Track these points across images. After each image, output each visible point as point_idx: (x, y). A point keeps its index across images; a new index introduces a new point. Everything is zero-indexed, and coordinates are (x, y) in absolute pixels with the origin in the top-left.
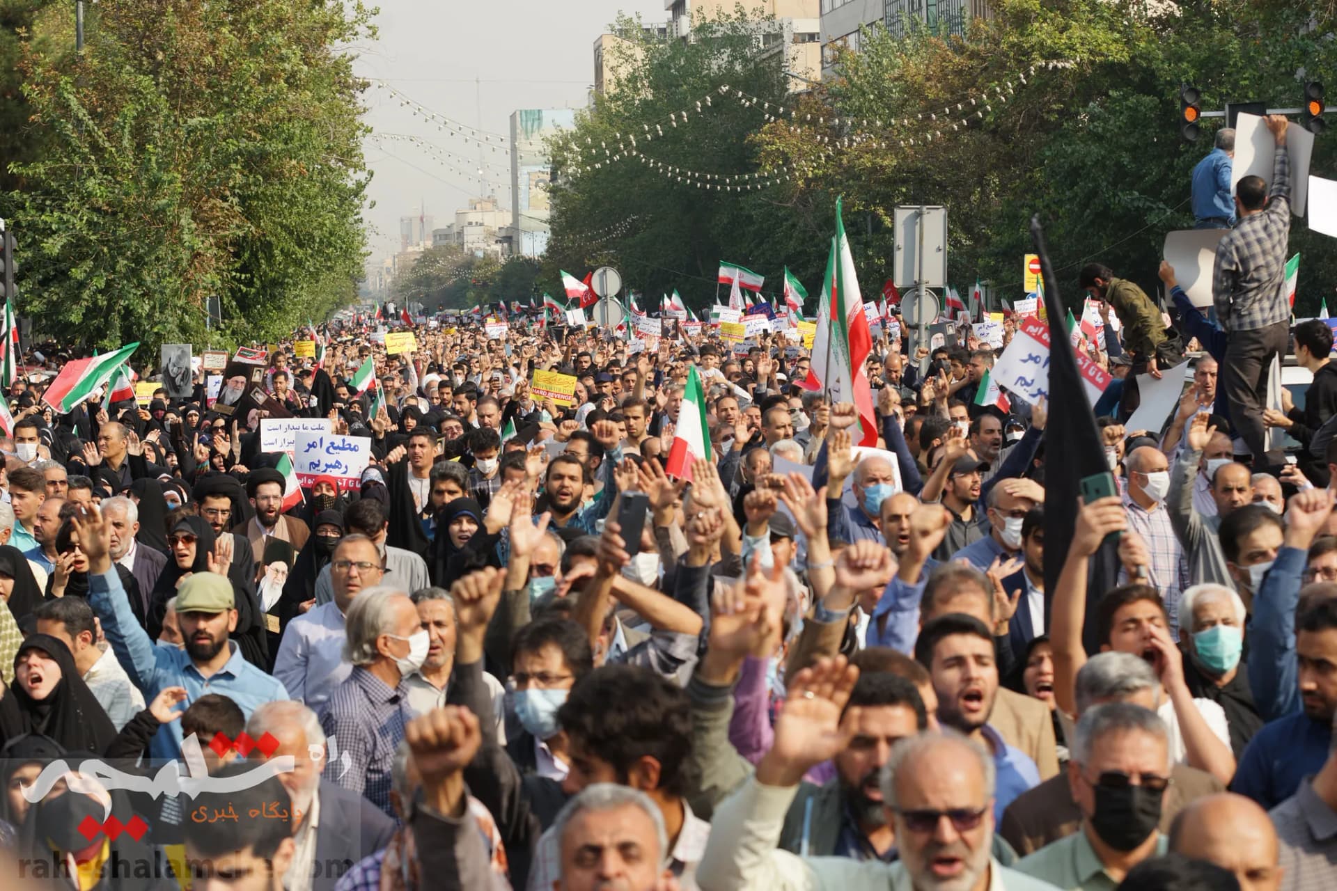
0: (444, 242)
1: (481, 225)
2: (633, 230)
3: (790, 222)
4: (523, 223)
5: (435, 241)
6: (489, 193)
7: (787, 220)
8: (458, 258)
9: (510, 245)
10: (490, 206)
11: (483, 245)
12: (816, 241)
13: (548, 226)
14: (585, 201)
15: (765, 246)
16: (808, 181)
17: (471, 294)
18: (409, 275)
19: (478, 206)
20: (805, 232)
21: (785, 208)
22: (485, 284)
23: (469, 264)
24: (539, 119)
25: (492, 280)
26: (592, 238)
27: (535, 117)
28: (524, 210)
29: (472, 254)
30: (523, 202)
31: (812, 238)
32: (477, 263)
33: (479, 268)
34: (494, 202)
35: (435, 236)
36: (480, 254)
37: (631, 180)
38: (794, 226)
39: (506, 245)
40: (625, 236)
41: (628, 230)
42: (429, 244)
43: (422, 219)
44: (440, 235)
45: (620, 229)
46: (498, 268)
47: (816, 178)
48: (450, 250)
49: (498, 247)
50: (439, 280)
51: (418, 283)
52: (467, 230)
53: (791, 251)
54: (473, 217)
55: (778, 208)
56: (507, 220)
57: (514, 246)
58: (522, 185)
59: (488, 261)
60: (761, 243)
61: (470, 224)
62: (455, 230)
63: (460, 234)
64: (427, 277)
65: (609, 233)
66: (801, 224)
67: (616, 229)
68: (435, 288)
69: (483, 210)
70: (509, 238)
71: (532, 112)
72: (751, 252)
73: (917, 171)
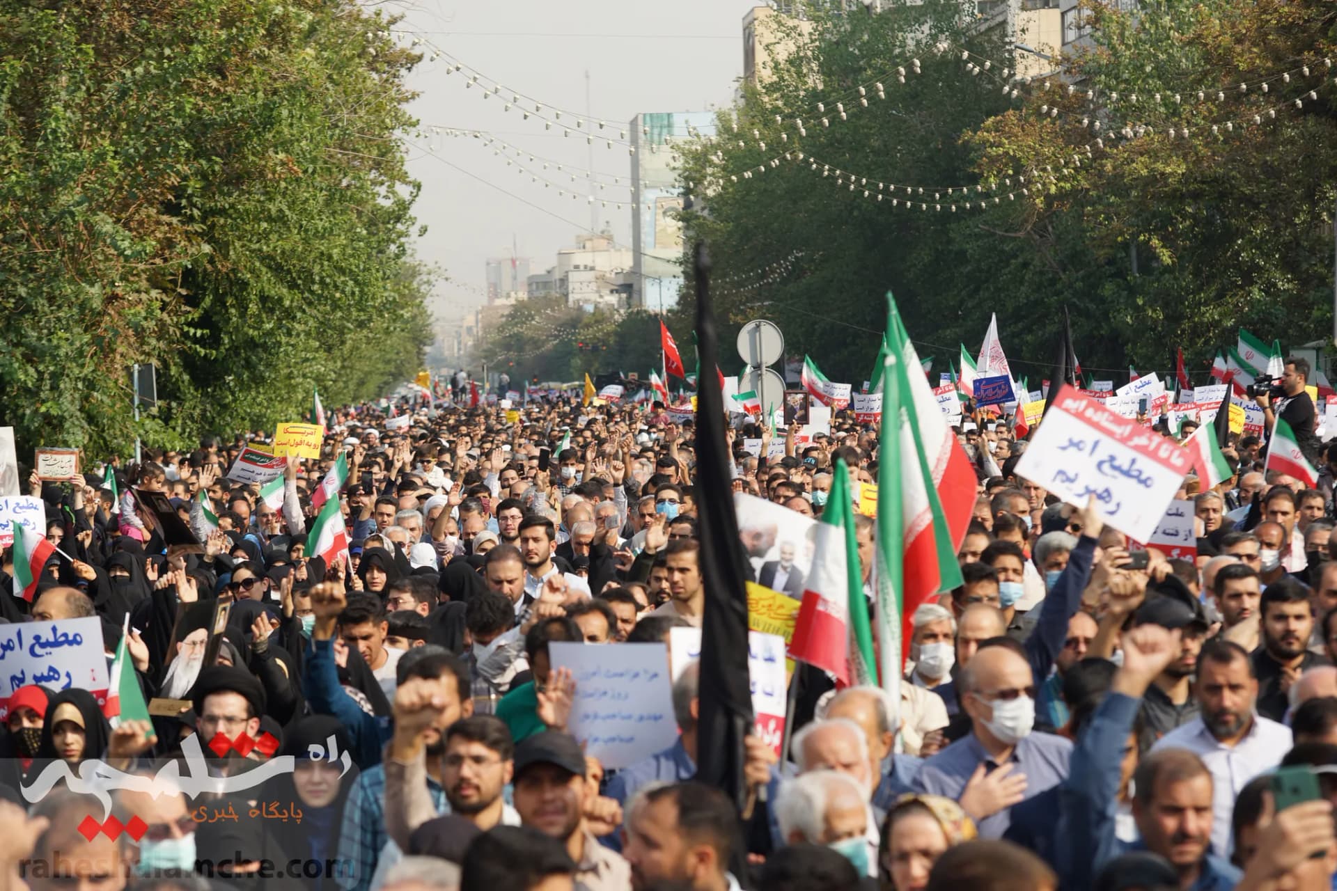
0: (542, 292)
1: (592, 269)
2: (797, 272)
3: (1020, 260)
4: (648, 266)
5: (530, 292)
6: (602, 226)
7: (1015, 257)
8: (560, 314)
9: (630, 297)
10: (603, 244)
11: (595, 297)
12: (1059, 286)
13: (678, 270)
14: (730, 234)
16: (1049, 199)
17: (577, 362)
18: (494, 336)
19: (588, 244)
20: (1042, 273)
21: (1014, 239)
22: (595, 349)
23: (576, 321)
24: (670, 126)
25: (605, 343)
26: (741, 284)
27: (664, 122)
28: (648, 249)
29: (580, 309)
30: (646, 237)
31: (1053, 282)
32: (586, 320)
33: (588, 326)
34: (610, 239)
35: (530, 285)
36: (590, 308)
37: (795, 202)
38: (1025, 265)
39: (624, 296)
40: (784, 281)
41: (790, 273)
42: (523, 295)
43: (513, 262)
44: (536, 283)
45: (780, 269)
46: (610, 328)
47: (1062, 195)
48: (548, 302)
49: (613, 299)
50: (536, 343)
51: (507, 347)
52: (574, 277)
53: (1023, 300)
54: (581, 258)
55: (1003, 240)
56: (627, 262)
57: (635, 296)
58: (646, 217)
59: (599, 317)
60: (977, 290)
61: (577, 267)
62: (557, 275)
63: (564, 281)
64: (518, 338)
65: (764, 276)
66: (1037, 262)
67: (773, 272)
68: (529, 354)
69: (594, 250)
70: (629, 287)
71: (659, 116)
72: (962, 302)
73: (1215, 180)
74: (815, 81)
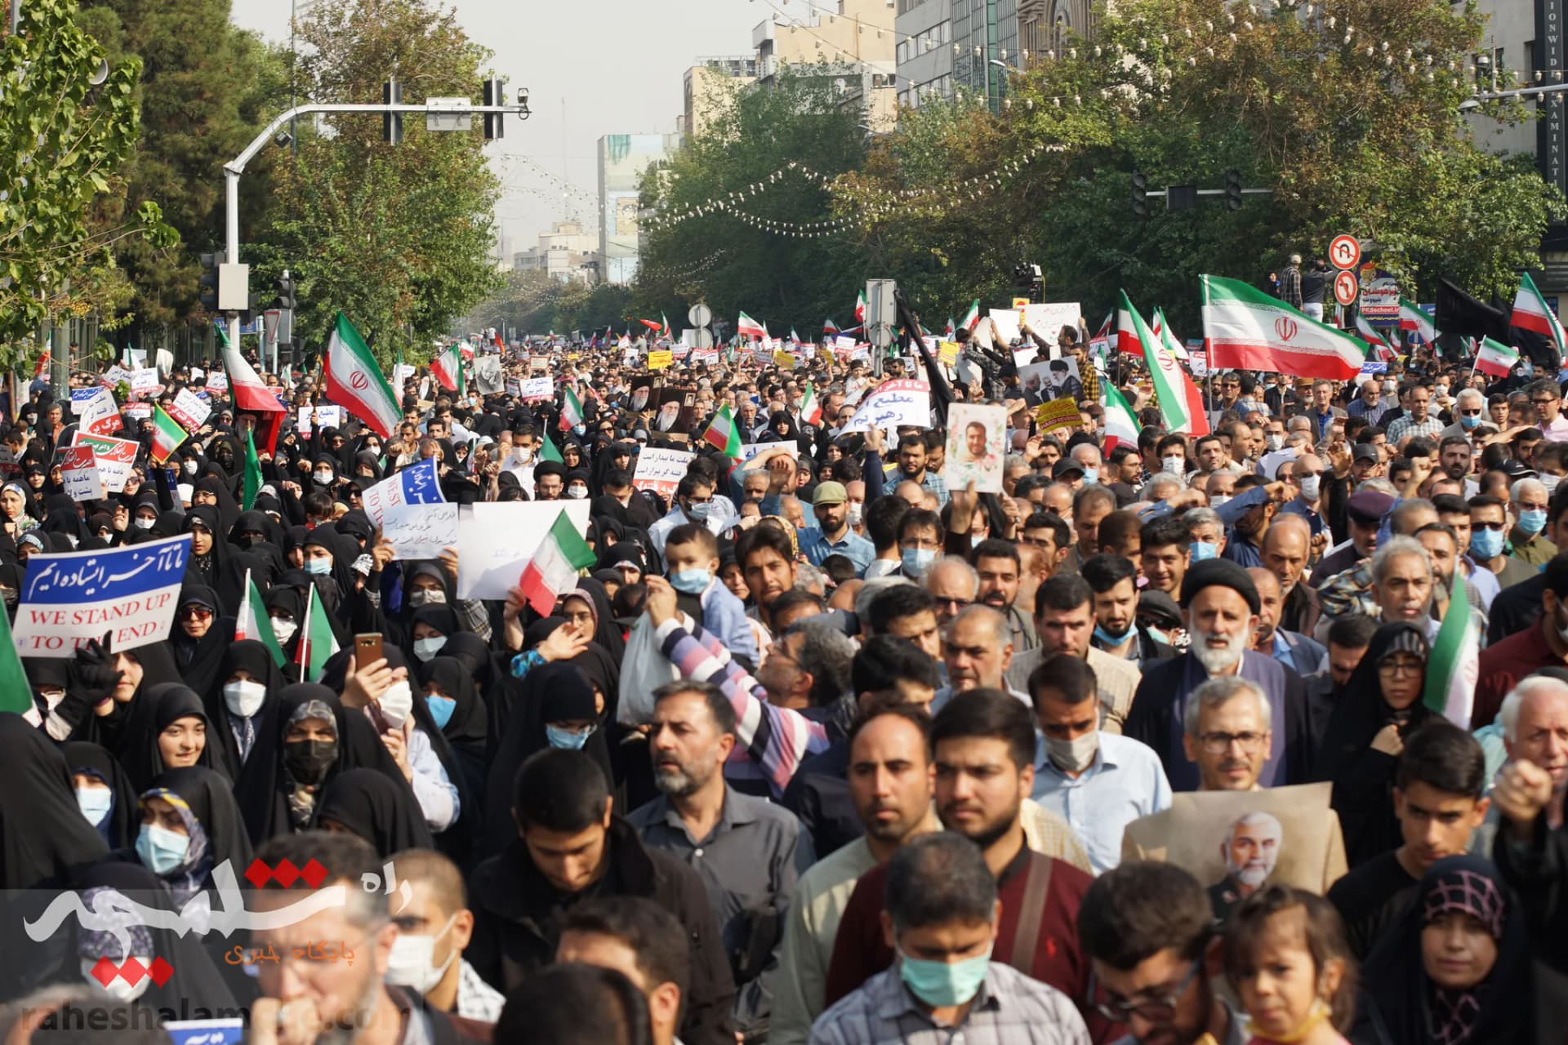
0: (526, 267)
1: (566, 249)
3: (862, 259)
4: (609, 250)
5: (516, 264)
6: (572, 215)
7: (859, 257)
8: (542, 283)
9: (596, 270)
10: (573, 228)
11: (568, 271)
13: (637, 255)
15: (841, 280)
16: (875, 225)
17: (558, 320)
19: (562, 229)
20: (873, 269)
21: (857, 247)
22: (572, 310)
23: (555, 291)
24: (628, 144)
25: (580, 307)
26: (683, 271)
27: (624, 142)
28: (611, 237)
29: (556, 280)
30: (610, 227)
32: (563, 289)
33: (566, 294)
34: (578, 225)
35: (516, 259)
36: (565, 280)
38: (865, 262)
39: (592, 271)
41: (716, 264)
42: (509, 266)
44: (522, 258)
45: (709, 262)
46: (585, 296)
48: (533, 275)
49: (584, 273)
50: (525, 306)
51: (500, 306)
52: (551, 254)
54: (556, 241)
55: (851, 247)
56: (593, 245)
57: (601, 272)
58: (609, 212)
59: (575, 287)
61: (554, 247)
62: (539, 253)
63: (544, 258)
65: (698, 265)
67: (705, 262)
68: (518, 313)
69: (568, 234)
70: (596, 264)
71: (620, 137)
73: (962, 221)
74: (734, 136)
